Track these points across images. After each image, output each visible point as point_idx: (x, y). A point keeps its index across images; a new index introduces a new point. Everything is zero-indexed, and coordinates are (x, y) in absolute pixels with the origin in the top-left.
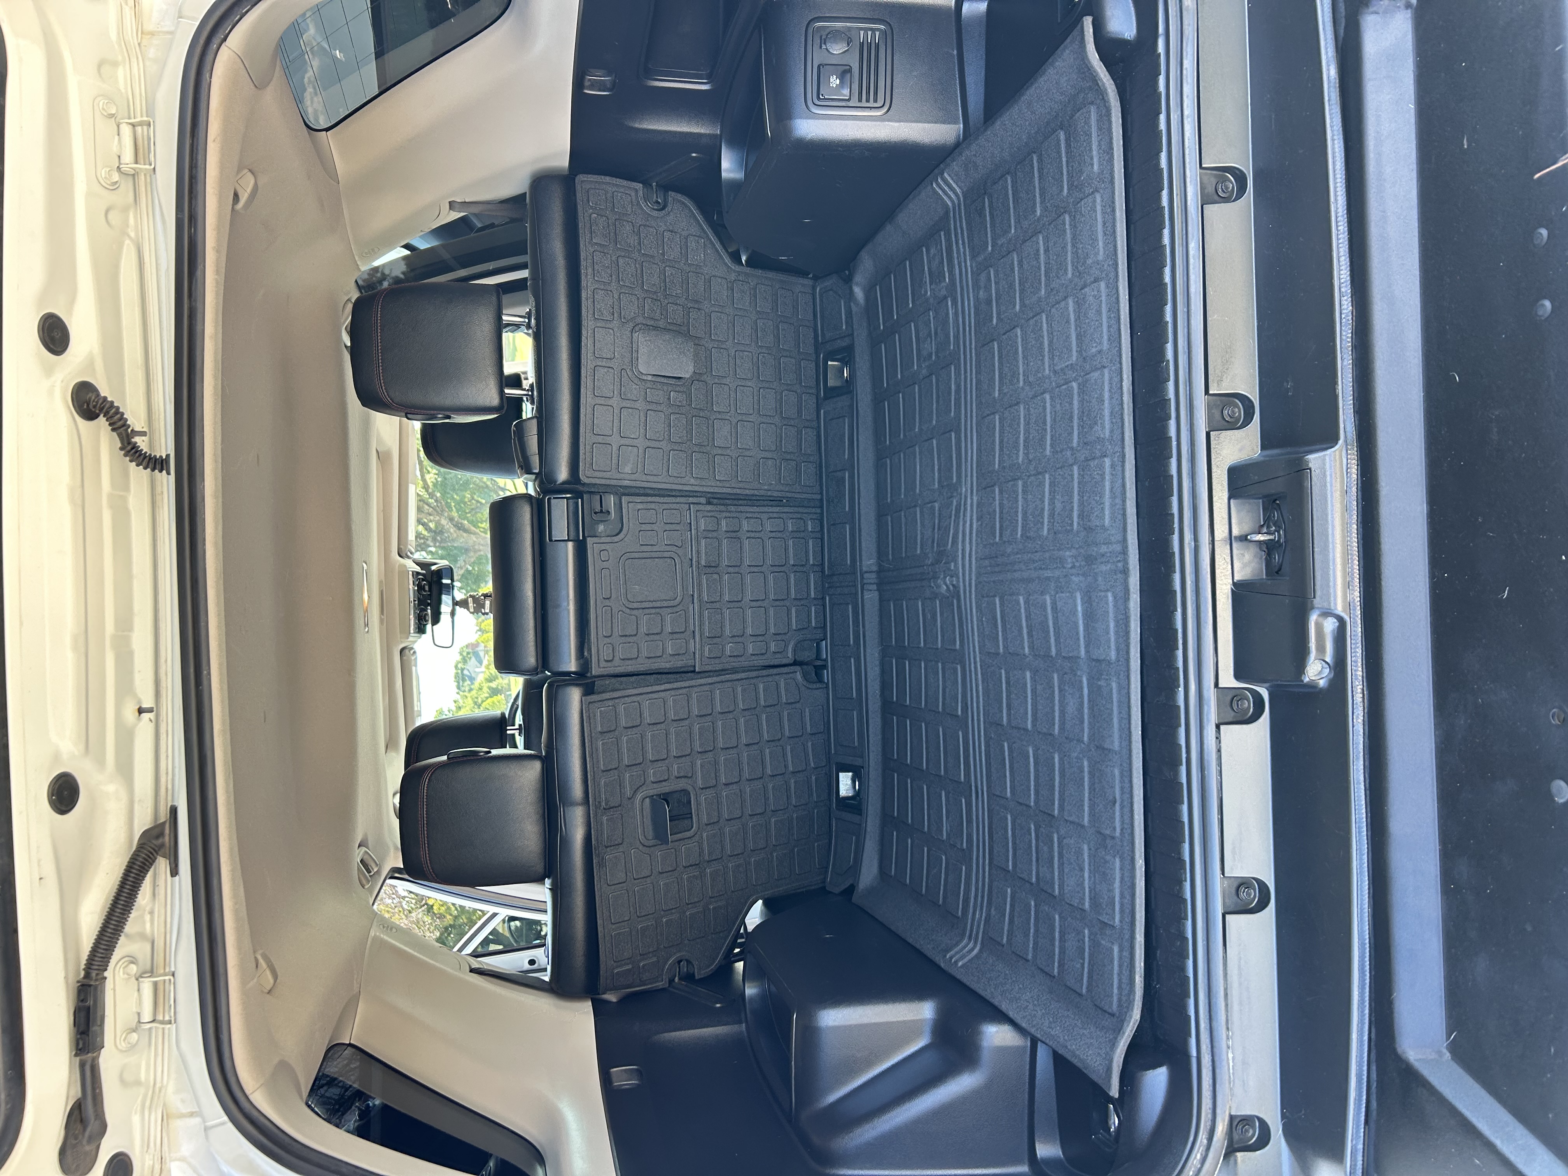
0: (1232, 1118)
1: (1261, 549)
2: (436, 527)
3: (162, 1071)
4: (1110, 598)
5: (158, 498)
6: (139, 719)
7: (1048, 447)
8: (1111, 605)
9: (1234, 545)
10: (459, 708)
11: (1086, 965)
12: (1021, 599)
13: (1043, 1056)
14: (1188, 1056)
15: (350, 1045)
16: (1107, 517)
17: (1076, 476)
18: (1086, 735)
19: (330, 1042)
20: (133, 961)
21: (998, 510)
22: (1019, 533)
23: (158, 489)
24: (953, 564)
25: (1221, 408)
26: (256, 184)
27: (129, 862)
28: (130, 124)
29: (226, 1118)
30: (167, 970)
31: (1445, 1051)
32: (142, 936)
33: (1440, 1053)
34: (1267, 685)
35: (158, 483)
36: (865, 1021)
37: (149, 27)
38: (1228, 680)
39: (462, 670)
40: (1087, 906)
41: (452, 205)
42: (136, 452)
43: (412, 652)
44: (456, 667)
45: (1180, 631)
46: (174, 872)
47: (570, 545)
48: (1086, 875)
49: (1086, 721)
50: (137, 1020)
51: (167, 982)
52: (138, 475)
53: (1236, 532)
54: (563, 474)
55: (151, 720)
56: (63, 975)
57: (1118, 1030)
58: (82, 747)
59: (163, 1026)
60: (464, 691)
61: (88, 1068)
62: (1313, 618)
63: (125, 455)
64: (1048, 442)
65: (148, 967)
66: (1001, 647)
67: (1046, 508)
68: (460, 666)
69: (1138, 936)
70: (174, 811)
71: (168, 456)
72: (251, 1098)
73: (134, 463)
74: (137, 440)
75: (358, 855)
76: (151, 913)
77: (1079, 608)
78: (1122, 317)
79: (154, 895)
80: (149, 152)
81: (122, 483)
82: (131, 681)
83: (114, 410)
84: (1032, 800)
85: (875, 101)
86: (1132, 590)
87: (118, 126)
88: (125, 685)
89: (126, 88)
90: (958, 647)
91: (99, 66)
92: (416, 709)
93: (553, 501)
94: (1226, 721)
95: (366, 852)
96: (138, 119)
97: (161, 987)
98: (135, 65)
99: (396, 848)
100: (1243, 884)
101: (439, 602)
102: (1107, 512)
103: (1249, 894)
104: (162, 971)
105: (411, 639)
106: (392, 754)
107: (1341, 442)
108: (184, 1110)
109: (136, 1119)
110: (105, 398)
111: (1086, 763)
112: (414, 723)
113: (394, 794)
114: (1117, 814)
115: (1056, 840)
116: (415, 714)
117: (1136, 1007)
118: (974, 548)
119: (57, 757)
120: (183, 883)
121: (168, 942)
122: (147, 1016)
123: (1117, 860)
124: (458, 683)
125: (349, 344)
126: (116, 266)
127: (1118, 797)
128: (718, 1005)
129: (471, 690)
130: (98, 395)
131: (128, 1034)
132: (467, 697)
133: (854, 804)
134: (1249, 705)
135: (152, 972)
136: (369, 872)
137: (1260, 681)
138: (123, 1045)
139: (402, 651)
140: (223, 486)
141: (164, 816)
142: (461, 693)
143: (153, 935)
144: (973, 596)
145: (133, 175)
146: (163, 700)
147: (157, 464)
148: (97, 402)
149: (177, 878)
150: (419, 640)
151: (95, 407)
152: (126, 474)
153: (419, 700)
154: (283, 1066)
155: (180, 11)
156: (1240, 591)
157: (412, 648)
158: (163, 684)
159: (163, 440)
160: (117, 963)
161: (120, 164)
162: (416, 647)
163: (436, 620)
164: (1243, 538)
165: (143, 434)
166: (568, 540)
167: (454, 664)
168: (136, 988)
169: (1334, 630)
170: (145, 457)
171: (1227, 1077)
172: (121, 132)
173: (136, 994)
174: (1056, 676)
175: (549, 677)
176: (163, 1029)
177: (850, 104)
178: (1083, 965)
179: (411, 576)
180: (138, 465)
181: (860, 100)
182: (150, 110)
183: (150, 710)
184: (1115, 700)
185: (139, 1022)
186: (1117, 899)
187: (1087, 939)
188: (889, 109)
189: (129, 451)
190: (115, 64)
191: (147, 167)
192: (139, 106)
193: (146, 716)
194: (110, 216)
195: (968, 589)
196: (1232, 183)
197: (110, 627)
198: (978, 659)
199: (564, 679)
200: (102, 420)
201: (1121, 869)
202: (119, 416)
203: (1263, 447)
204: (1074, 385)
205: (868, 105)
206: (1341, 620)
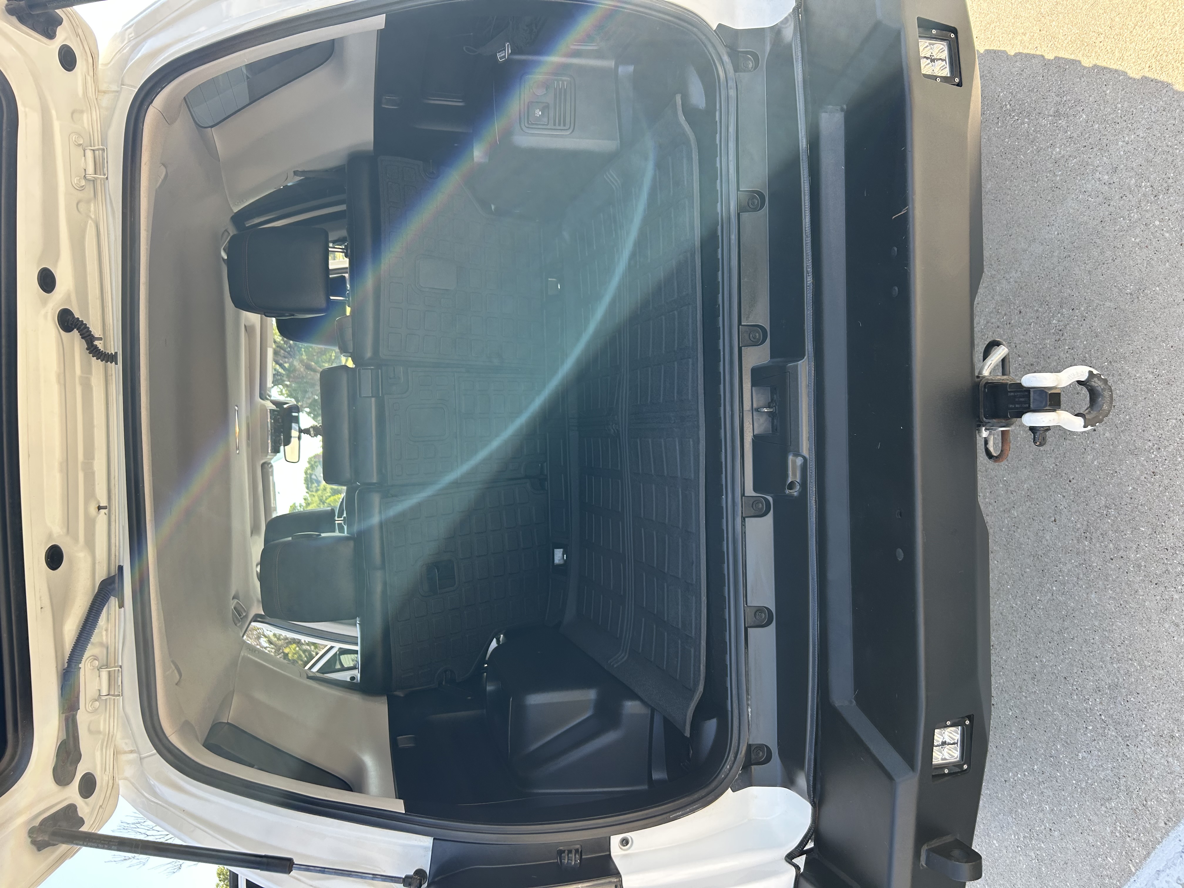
0: (749, 746)
1: (770, 416)
2: (290, 366)
3: (114, 726)
4: (691, 443)
5: (109, 378)
6: (99, 513)
7: (664, 349)
8: (692, 446)
9: (754, 413)
10: (308, 504)
11: (679, 662)
12: (650, 440)
13: (657, 719)
14: (727, 711)
15: (228, 723)
16: (690, 394)
17: (676, 368)
18: (680, 523)
19: (213, 722)
20: (96, 658)
21: (639, 384)
22: (649, 400)
23: (109, 373)
24: (616, 417)
25: (749, 332)
26: (167, 172)
27: (93, 599)
28: (91, 150)
29: (155, 751)
30: (116, 665)
31: (853, 700)
32: (101, 644)
33: (851, 702)
34: (772, 495)
35: (109, 369)
36: (555, 701)
37: (103, 87)
38: (750, 491)
39: (311, 475)
40: (680, 626)
41: (296, 173)
42: (96, 351)
43: (270, 466)
44: (306, 473)
45: (724, 463)
46: (121, 605)
47: (373, 399)
48: (680, 607)
49: (681, 515)
50: (98, 694)
51: (116, 672)
52: (97, 364)
53: (755, 406)
54: (369, 354)
55: (105, 514)
56: (55, 666)
57: (691, 698)
58: (65, 530)
59: (114, 697)
60: (312, 491)
61: (70, 721)
62: (791, 458)
63: (90, 353)
64: (664, 346)
65: (105, 663)
66: (640, 470)
67: (662, 386)
68: (309, 472)
69: (702, 642)
70: (121, 568)
71: (116, 353)
72: (169, 738)
73: (95, 358)
74: (96, 343)
75: (233, 604)
76: (107, 630)
77: (677, 448)
78: (697, 276)
79: (108, 620)
80: (103, 167)
81: (87, 370)
82: (94, 490)
83: (83, 326)
84: (655, 563)
85: (564, 125)
86: (701, 438)
87: (84, 151)
88: (90, 494)
89: (88, 124)
90: (619, 469)
91: (72, 114)
92: (272, 506)
93: (362, 371)
94: (750, 515)
95: (238, 603)
96: (96, 148)
97: (112, 674)
98: (94, 113)
99: (258, 601)
100: (759, 610)
101: (290, 428)
102: (690, 391)
103: (761, 617)
104: (113, 665)
105: (269, 457)
106: (255, 537)
107: (806, 357)
108: (127, 749)
109: (98, 754)
110: (78, 318)
111: (680, 540)
112: (271, 515)
113: (257, 565)
114: (694, 570)
115: (666, 587)
116: (272, 509)
117: (700, 685)
118: (627, 408)
119: (50, 536)
120: (127, 612)
121: (117, 648)
122: (104, 692)
123: (694, 597)
124: (308, 485)
125: (226, 257)
126: (83, 237)
127: (694, 560)
128: (469, 698)
129: (317, 490)
130: (74, 317)
131: (93, 702)
132: (314, 496)
133: (563, 568)
134: (762, 506)
135: (107, 666)
136: (240, 615)
137: (767, 493)
138: (90, 709)
139: (263, 465)
140: (150, 372)
141: (114, 571)
142: (310, 492)
143: (107, 643)
144: (627, 438)
145: (94, 181)
146: (113, 502)
147: (108, 358)
148: (73, 322)
149: (123, 609)
150: (275, 458)
151: (72, 324)
152: (90, 364)
153: (275, 499)
154: (187, 723)
155: (122, 81)
156: (757, 440)
157: (270, 463)
158: (113, 492)
159: (112, 343)
160: (86, 660)
161: (86, 174)
162: (272, 462)
163: (287, 442)
164: (757, 410)
165: (100, 339)
166: (372, 397)
167: (304, 471)
168: (98, 675)
169: (801, 465)
170: (102, 354)
171: (747, 721)
172: (86, 155)
173: (98, 678)
174: (667, 488)
175: (359, 486)
176: (114, 699)
177: (549, 127)
178: (677, 661)
179: (269, 413)
180: (97, 359)
181: (555, 125)
182: (104, 140)
183: (105, 508)
184: (693, 502)
185: (100, 695)
186: (693, 621)
187: (680, 646)
188: (573, 131)
189: (93, 351)
190: (82, 112)
191: (103, 177)
192: (97, 137)
193: (103, 511)
194: (79, 206)
195: (624, 432)
196: (758, 200)
197: (81, 457)
198: (629, 477)
199: (369, 488)
200: (75, 331)
201: (696, 603)
202: (86, 329)
203: (771, 357)
204: (676, 312)
205: (559, 128)
206: (805, 458)
